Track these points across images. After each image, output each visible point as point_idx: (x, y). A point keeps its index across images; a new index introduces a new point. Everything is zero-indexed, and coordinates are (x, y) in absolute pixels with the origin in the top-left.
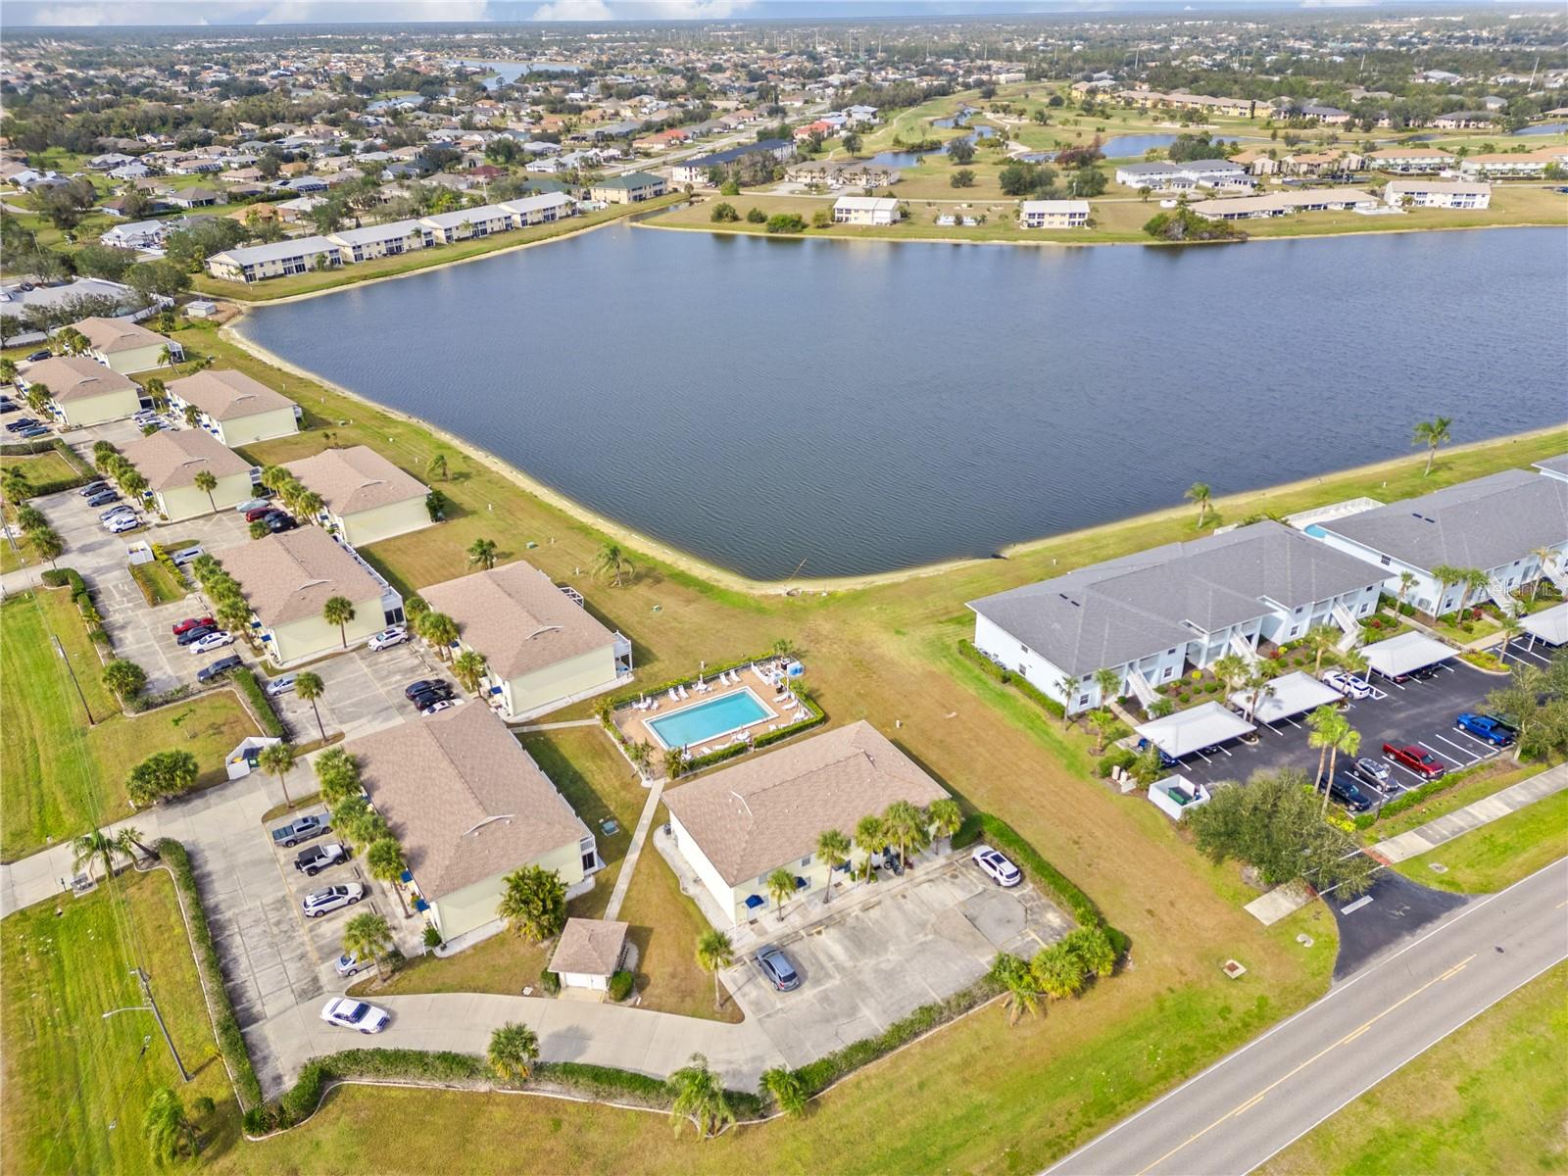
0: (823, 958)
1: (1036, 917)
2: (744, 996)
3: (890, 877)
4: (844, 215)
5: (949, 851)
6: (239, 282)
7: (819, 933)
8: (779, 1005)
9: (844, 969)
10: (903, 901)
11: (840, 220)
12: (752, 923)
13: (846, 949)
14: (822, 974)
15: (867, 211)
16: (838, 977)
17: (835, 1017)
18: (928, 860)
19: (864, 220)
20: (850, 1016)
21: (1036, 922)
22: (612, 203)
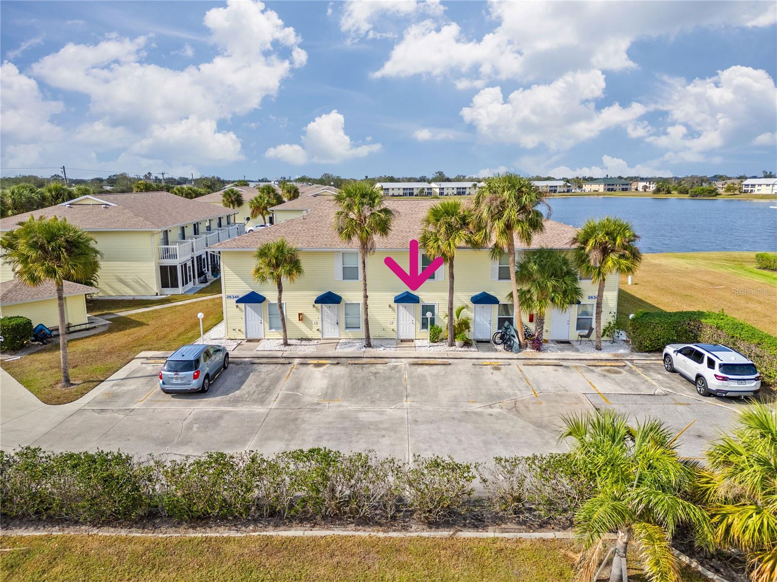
0: (283, 385)
2: (115, 385)
3: (495, 351)
4: (750, 189)
7: (319, 365)
8: (137, 406)
9: (296, 401)
10: (490, 371)
11: (746, 192)
12: (249, 341)
13: (332, 386)
14: (254, 397)
15: (768, 185)
16: (273, 406)
17: (184, 443)
18: (577, 351)
19: (765, 191)
22: (594, 191)
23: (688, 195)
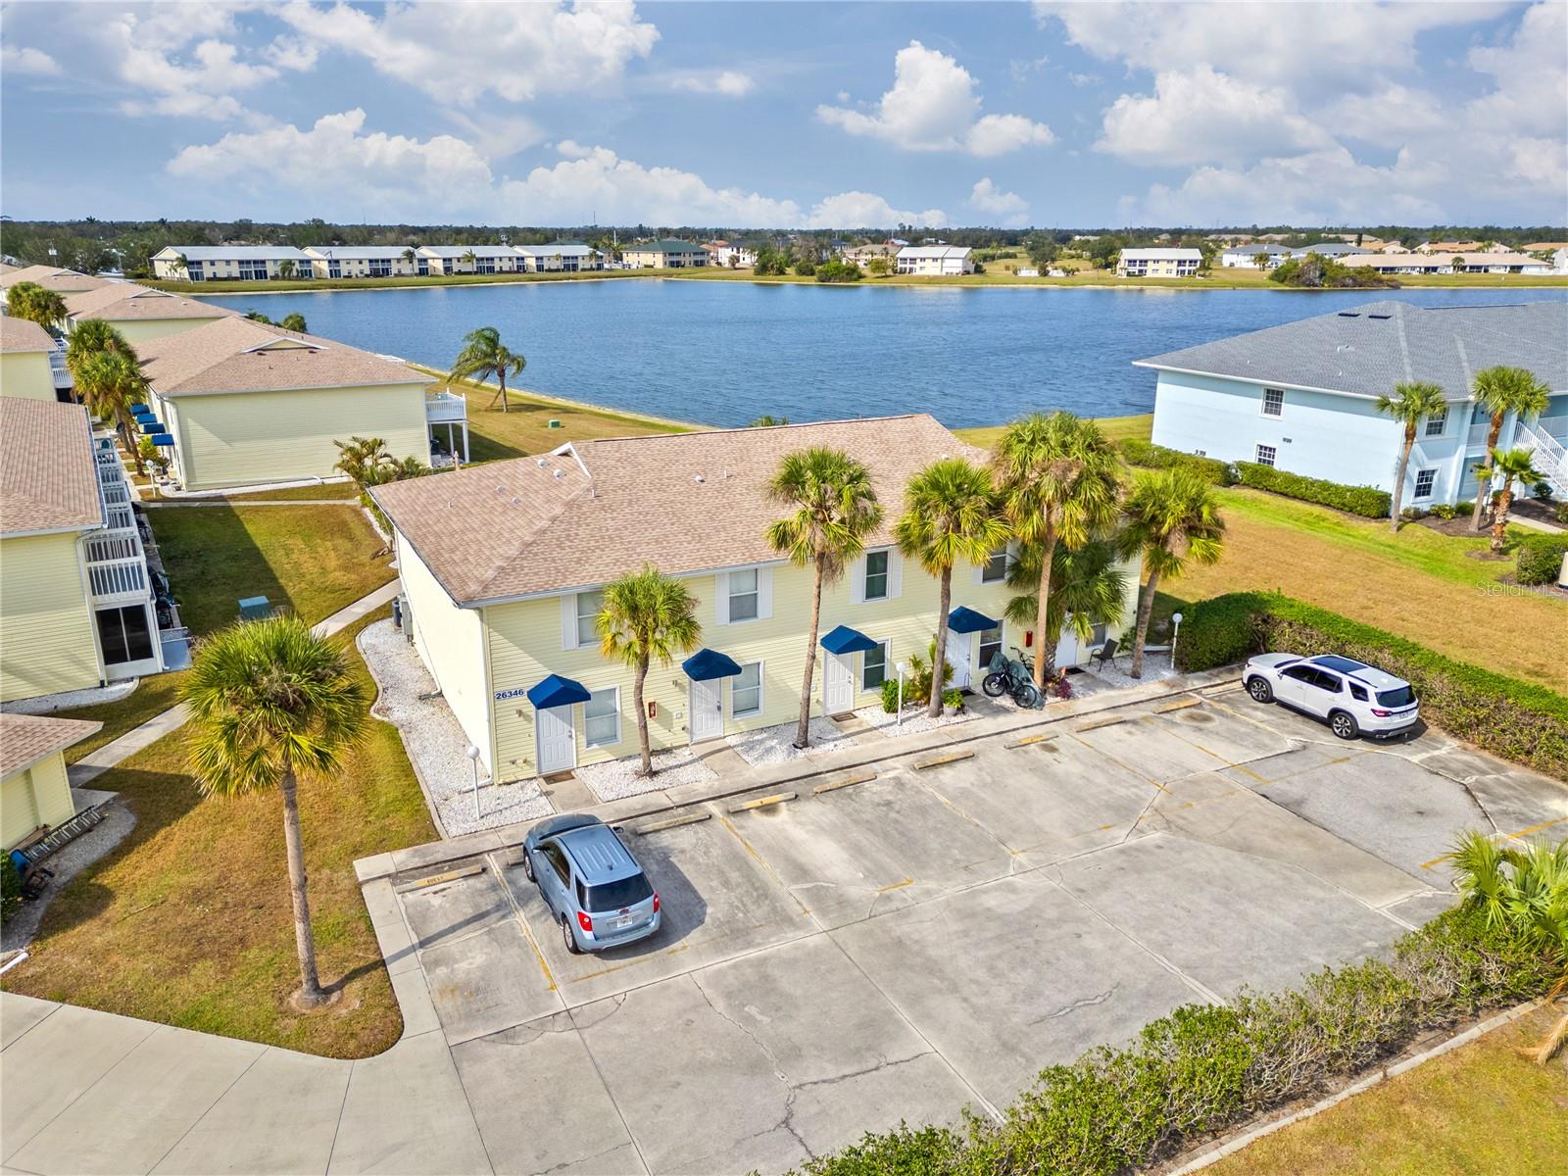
0: (769, 871)
1: (1515, 806)
2: (430, 965)
3: (1006, 710)
4: (908, 266)
5: (1169, 674)
6: (182, 280)
7: (769, 809)
8: (561, 1001)
9: (842, 902)
10: (1048, 756)
11: (903, 271)
12: (550, 779)
13: (857, 851)
14: (759, 912)
15: (935, 259)
16: (817, 922)
17: (792, 1054)
18: (1110, 686)
19: (931, 269)
20: (857, 1053)
21: (1522, 819)
22: (646, 266)
23: (815, 277)
